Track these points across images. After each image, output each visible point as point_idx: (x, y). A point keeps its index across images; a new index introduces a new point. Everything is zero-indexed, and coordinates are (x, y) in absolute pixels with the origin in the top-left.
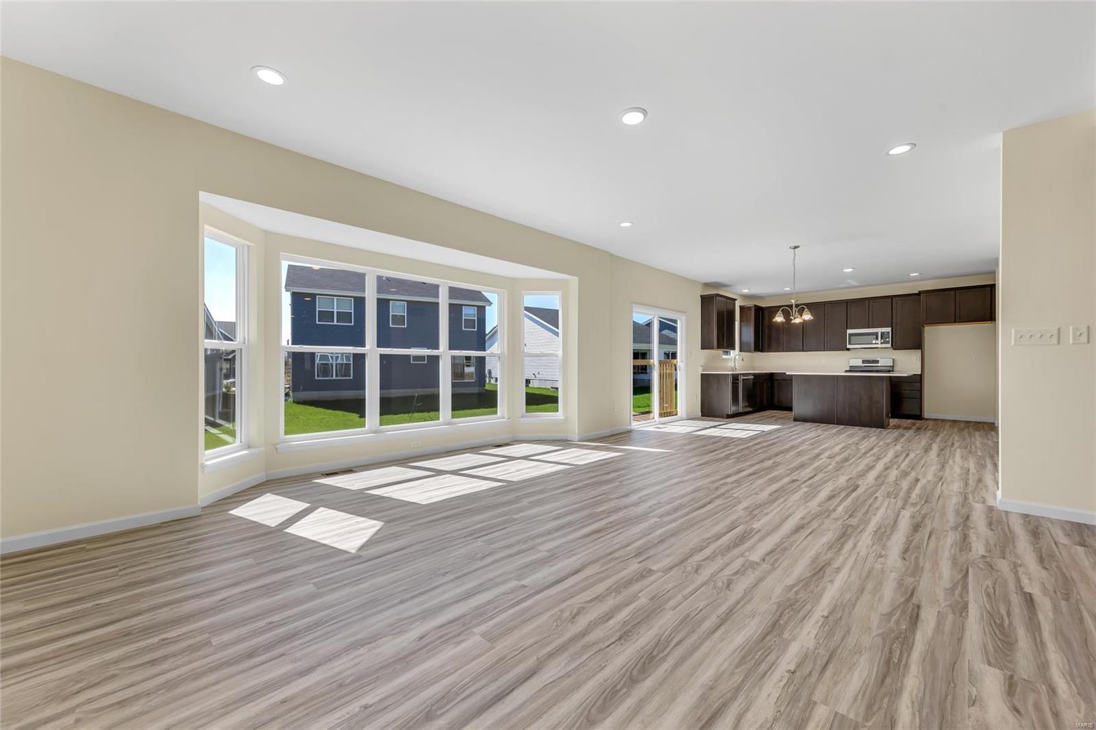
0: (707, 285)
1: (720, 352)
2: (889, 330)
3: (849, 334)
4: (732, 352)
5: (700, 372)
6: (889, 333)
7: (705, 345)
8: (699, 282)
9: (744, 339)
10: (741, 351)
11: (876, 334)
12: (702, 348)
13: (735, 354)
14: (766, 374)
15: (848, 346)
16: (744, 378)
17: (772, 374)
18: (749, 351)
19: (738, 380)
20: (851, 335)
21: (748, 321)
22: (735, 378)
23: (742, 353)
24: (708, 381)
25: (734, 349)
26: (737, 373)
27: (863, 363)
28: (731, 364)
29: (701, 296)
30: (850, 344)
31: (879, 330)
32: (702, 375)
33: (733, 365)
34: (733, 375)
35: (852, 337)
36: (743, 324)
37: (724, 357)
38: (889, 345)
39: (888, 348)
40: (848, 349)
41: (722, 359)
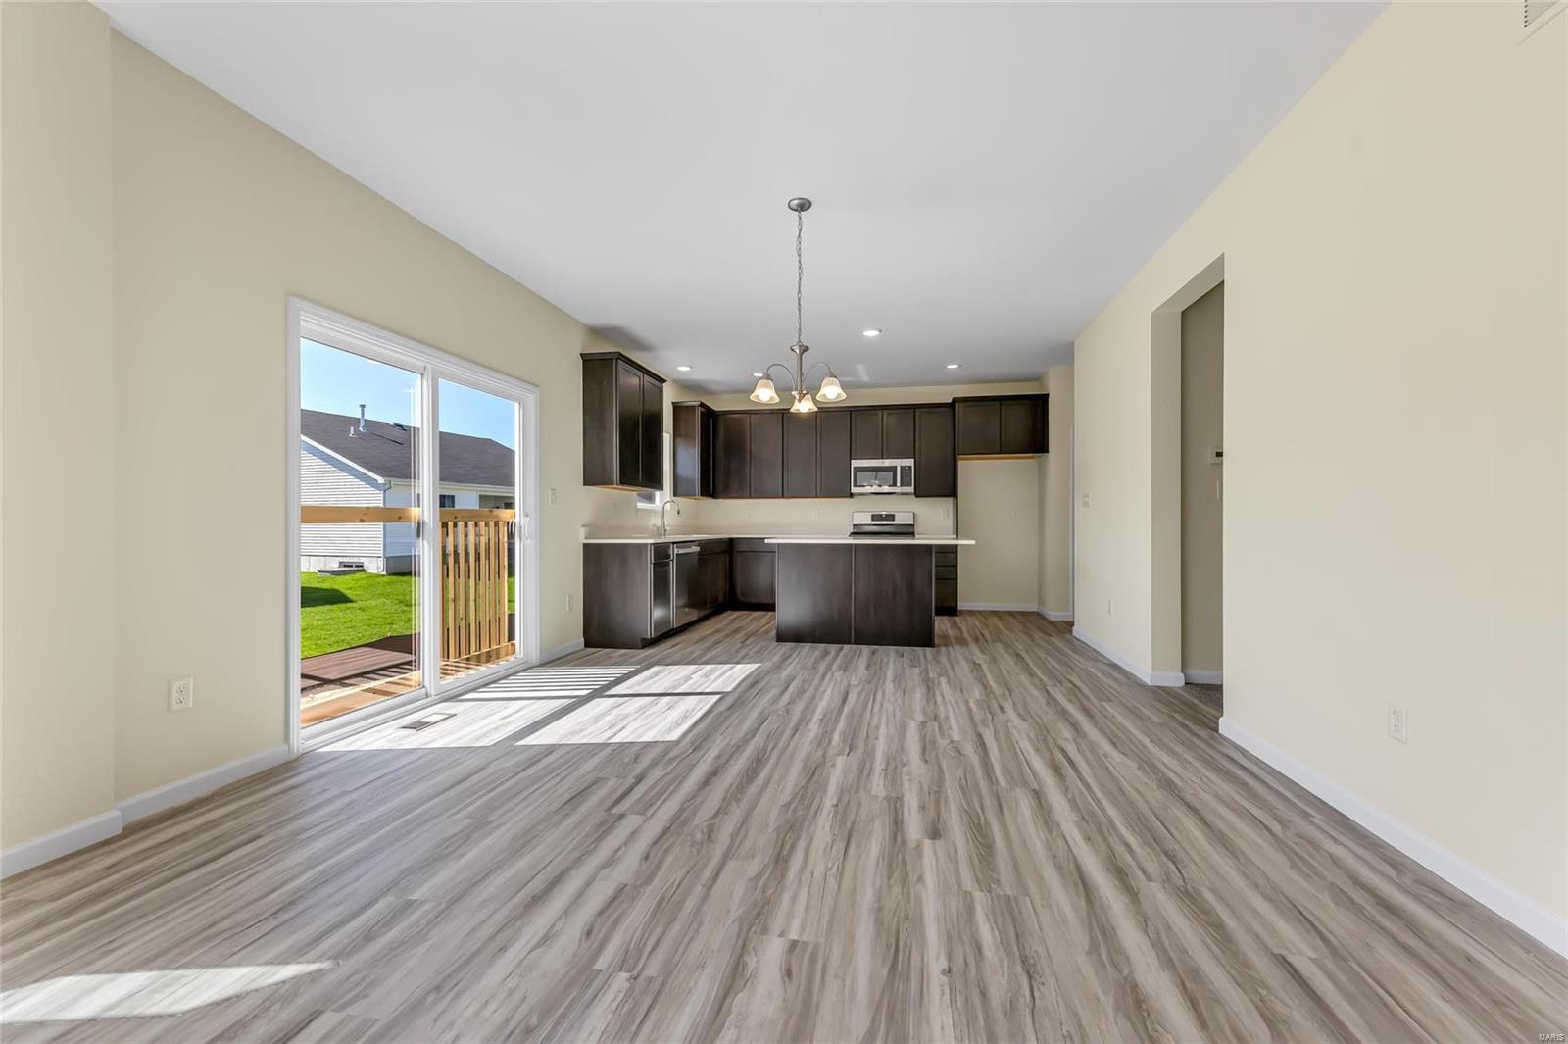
0: (597, 332)
1: (631, 494)
2: (910, 462)
3: (854, 468)
4: (657, 494)
5: (582, 537)
6: (910, 467)
7: (593, 476)
8: (577, 321)
9: (683, 472)
10: (675, 494)
11: (893, 469)
12: (586, 483)
13: (663, 498)
14: (720, 541)
15: (854, 490)
16: (681, 551)
17: (731, 541)
18: (689, 494)
19: (668, 556)
20: (858, 469)
21: (689, 437)
22: (661, 552)
23: (678, 499)
24: (599, 562)
25: (660, 487)
26: (666, 541)
27: (873, 520)
28: (655, 521)
29: (581, 354)
30: (855, 486)
31: (898, 463)
32: (586, 546)
33: (660, 524)
34: (656, 546)
35: (859, 474)
36: (678, 440)
37: (641, 505)
38: (911, 489)
39: (907, 494)
40: (851, 495)
41: (638, 510)
